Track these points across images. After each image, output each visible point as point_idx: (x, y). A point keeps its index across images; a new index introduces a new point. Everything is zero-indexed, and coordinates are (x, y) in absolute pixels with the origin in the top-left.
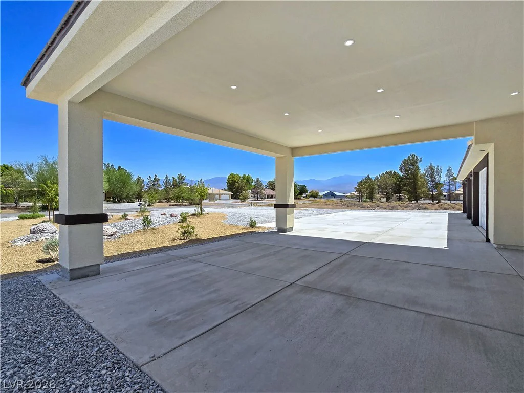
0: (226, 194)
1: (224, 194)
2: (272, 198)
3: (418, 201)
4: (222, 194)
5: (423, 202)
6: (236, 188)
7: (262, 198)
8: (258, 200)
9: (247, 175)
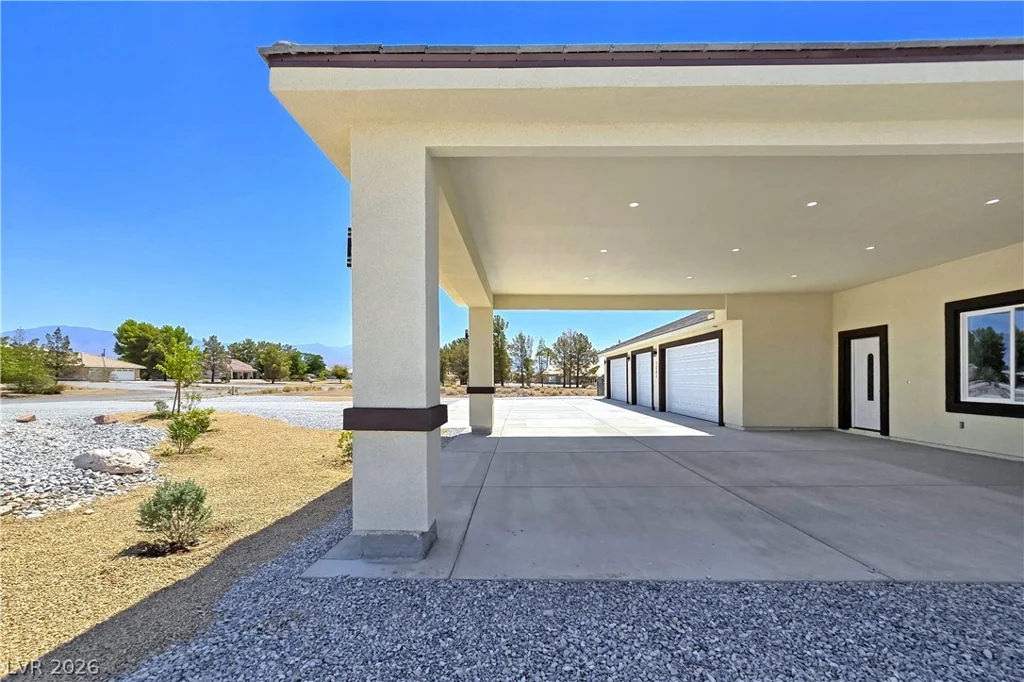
0: (124, 369)
1: (120, 369)
2: (245, 378)
3: (505, 384)
4: (113, 369)
5: (511, 385)
6: (150, 357)
7: (224, 379)
8: (213, 382)
9: (174, 328)
